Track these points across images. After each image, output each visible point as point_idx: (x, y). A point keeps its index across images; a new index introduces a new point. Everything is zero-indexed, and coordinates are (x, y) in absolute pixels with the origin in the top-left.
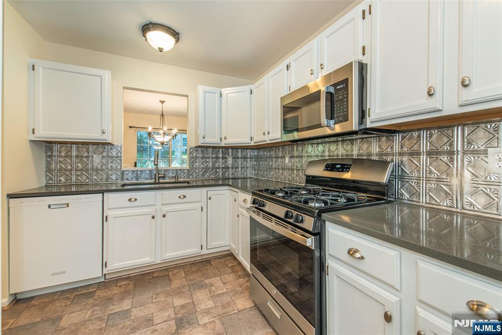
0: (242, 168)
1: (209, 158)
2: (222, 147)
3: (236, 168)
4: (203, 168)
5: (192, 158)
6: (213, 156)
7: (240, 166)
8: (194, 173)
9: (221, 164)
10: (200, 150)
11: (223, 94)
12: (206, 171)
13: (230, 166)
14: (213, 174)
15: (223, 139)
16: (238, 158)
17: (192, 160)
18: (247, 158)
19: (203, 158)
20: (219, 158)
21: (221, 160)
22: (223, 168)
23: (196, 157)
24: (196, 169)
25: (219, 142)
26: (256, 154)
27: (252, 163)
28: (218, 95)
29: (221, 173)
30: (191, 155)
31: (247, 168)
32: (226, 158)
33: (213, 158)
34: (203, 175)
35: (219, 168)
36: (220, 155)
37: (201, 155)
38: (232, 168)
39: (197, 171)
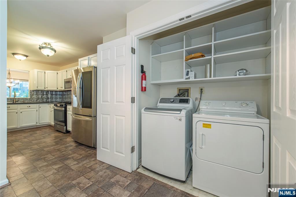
0: (55, 98)
1: (39, 94)
2: (46, 91)
3: (52, 98)
4: (36, 98)
5: (31, 94)
6: (42, 94)
7: (54, 97)
8: (32, 100)
9: (45, 97)
10: (35, 91)
11: (46, 72)
12: (38, 99)
13: (50, 97)
14: (41, 100)
15: (46, 88)
16: (53, 95)
17: (31, 95)
18: (57, 95)
19: (36, 94)
20: (44, 94)
21: (45, 95)
22: (46, 98)
23: (33, 94)
24: (33, 98)
25: (44, 89)
26: (61, 93)
27: (60, 97)
28: (43, 73)
29: (45, 100)
30: (31, 93)
31: (57, 98)
32: (48, 94)
33: (41, 94)
34: (37, 100)
35: (44, 98)
36: (45, 93)
37: (35, 93)
38: (50, 98)
39: (34, 99)
